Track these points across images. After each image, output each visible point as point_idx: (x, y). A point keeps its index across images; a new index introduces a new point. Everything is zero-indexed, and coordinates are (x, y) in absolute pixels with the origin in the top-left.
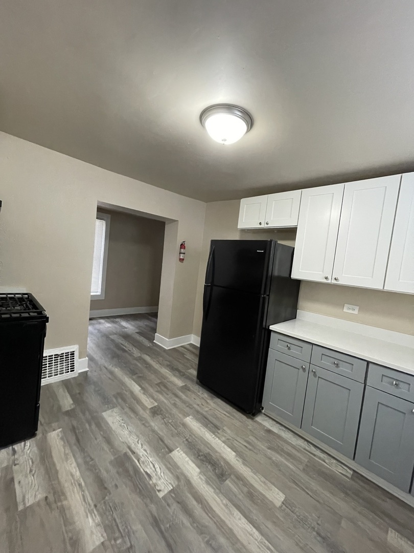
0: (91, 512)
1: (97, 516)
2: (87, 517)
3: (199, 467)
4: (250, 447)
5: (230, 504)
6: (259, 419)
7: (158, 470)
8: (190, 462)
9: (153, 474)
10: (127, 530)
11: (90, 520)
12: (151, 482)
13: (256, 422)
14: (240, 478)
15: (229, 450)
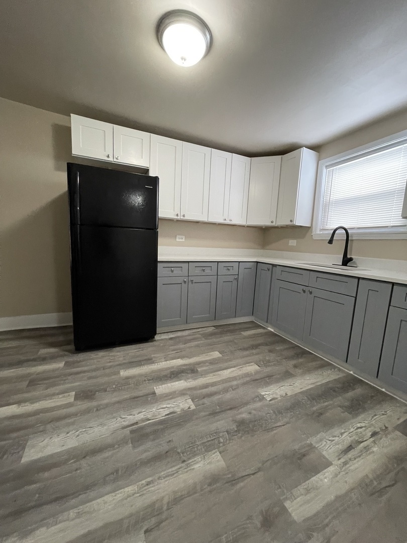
0: (188, 465)
1: (195, 459)
2: (193, 469)
3: (181, 380)
4: (179, 351)
5: (214, 373)
6: (157, 337)
7: (168, 406)
8: (172, 384)
9: (171, 410)
10: (215, 434)
11: (196, 466)
12: (179, 413)
13: (158, 340)
14: (199, 363)
15: (174, 361)
